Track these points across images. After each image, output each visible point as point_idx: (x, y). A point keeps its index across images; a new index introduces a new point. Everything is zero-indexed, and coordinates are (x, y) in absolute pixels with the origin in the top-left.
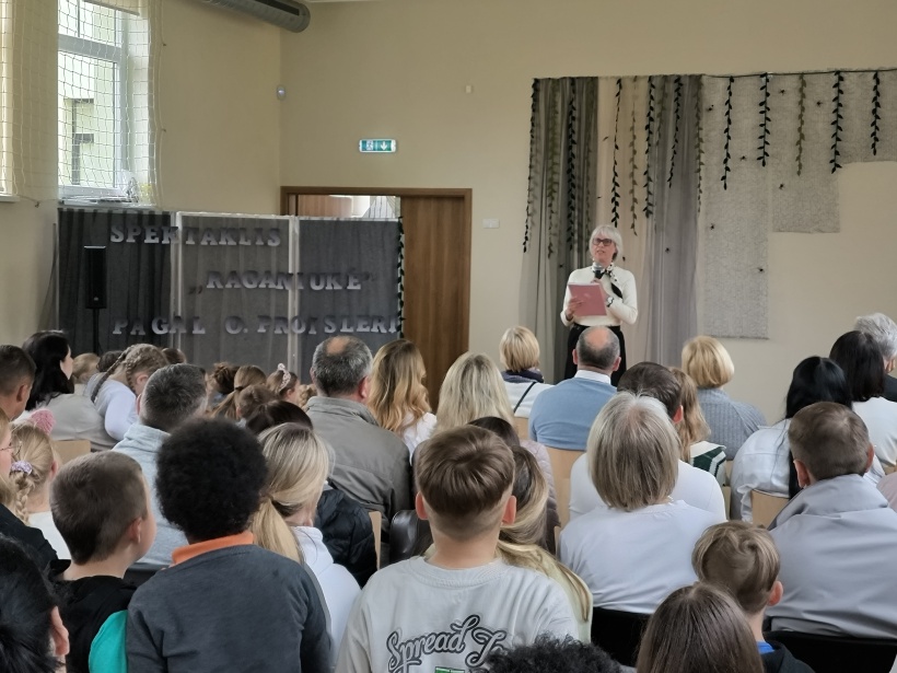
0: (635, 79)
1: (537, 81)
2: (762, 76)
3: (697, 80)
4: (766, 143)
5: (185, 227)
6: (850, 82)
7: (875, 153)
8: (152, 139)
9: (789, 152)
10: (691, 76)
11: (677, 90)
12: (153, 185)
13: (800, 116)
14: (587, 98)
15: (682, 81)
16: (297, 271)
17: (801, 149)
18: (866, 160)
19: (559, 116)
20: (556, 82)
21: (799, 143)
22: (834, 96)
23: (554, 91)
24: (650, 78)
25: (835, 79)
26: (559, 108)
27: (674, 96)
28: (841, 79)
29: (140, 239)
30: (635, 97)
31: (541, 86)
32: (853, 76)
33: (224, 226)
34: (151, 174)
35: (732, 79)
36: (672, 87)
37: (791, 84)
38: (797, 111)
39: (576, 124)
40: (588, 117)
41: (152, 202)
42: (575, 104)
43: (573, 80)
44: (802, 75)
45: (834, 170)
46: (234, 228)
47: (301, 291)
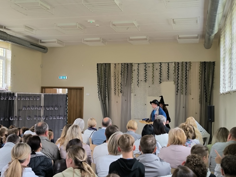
0: (119, 64)
1: (98, 64)
2: (145, 63)
3: (131, 64)
4: (146, 77)
5: (18, 96)
6: (163, 65)
7: (168, 80)
8: (11, 77)
9: (151, 79)
10: (130, 63)
11: (127, 66)
12: (11, 87)
13: (153, 72)
14: (108, 67)
15: (128, 64)
16: (43, 105)
17: (153, 79)
18: (167, 81)
19: (103, 71)
20: (102, 64)
21: (153, 77)
22: (160, 68)
23: (101, 66)
24: (122, 64)
25: (160, 64)
26: (103, 70)
27: (127, 67)
28: (161, 64)
29: (7, 99)
30: (118, 68)
31: (99, 65)
32: (164, 64)
33: (27, 96)
34: (11, 84)
35: (139, 64)
36: (126, 66)
37: (151, 65)
38: (152, 71)
39: (106, 73)
40: (109, 72)
41: (11, 90)
42: (106, 69)
43: (105, 64)
44: (153, 63)
45: (160, 83)
46: (29, 96)
47: (44, 110)
